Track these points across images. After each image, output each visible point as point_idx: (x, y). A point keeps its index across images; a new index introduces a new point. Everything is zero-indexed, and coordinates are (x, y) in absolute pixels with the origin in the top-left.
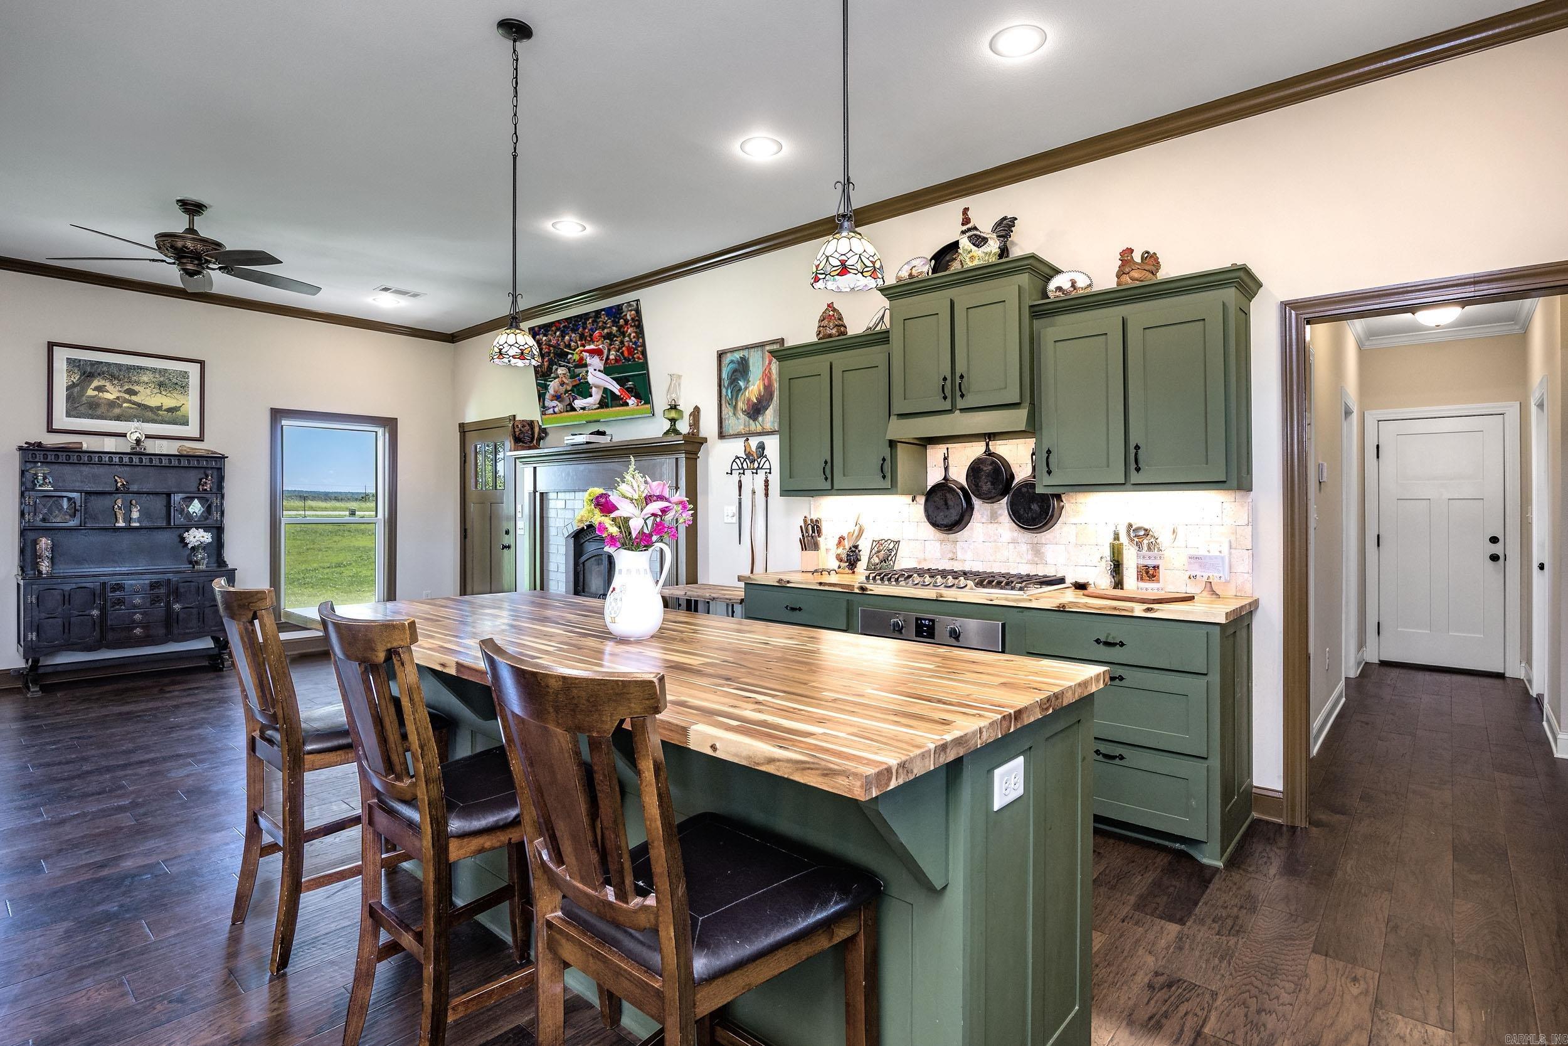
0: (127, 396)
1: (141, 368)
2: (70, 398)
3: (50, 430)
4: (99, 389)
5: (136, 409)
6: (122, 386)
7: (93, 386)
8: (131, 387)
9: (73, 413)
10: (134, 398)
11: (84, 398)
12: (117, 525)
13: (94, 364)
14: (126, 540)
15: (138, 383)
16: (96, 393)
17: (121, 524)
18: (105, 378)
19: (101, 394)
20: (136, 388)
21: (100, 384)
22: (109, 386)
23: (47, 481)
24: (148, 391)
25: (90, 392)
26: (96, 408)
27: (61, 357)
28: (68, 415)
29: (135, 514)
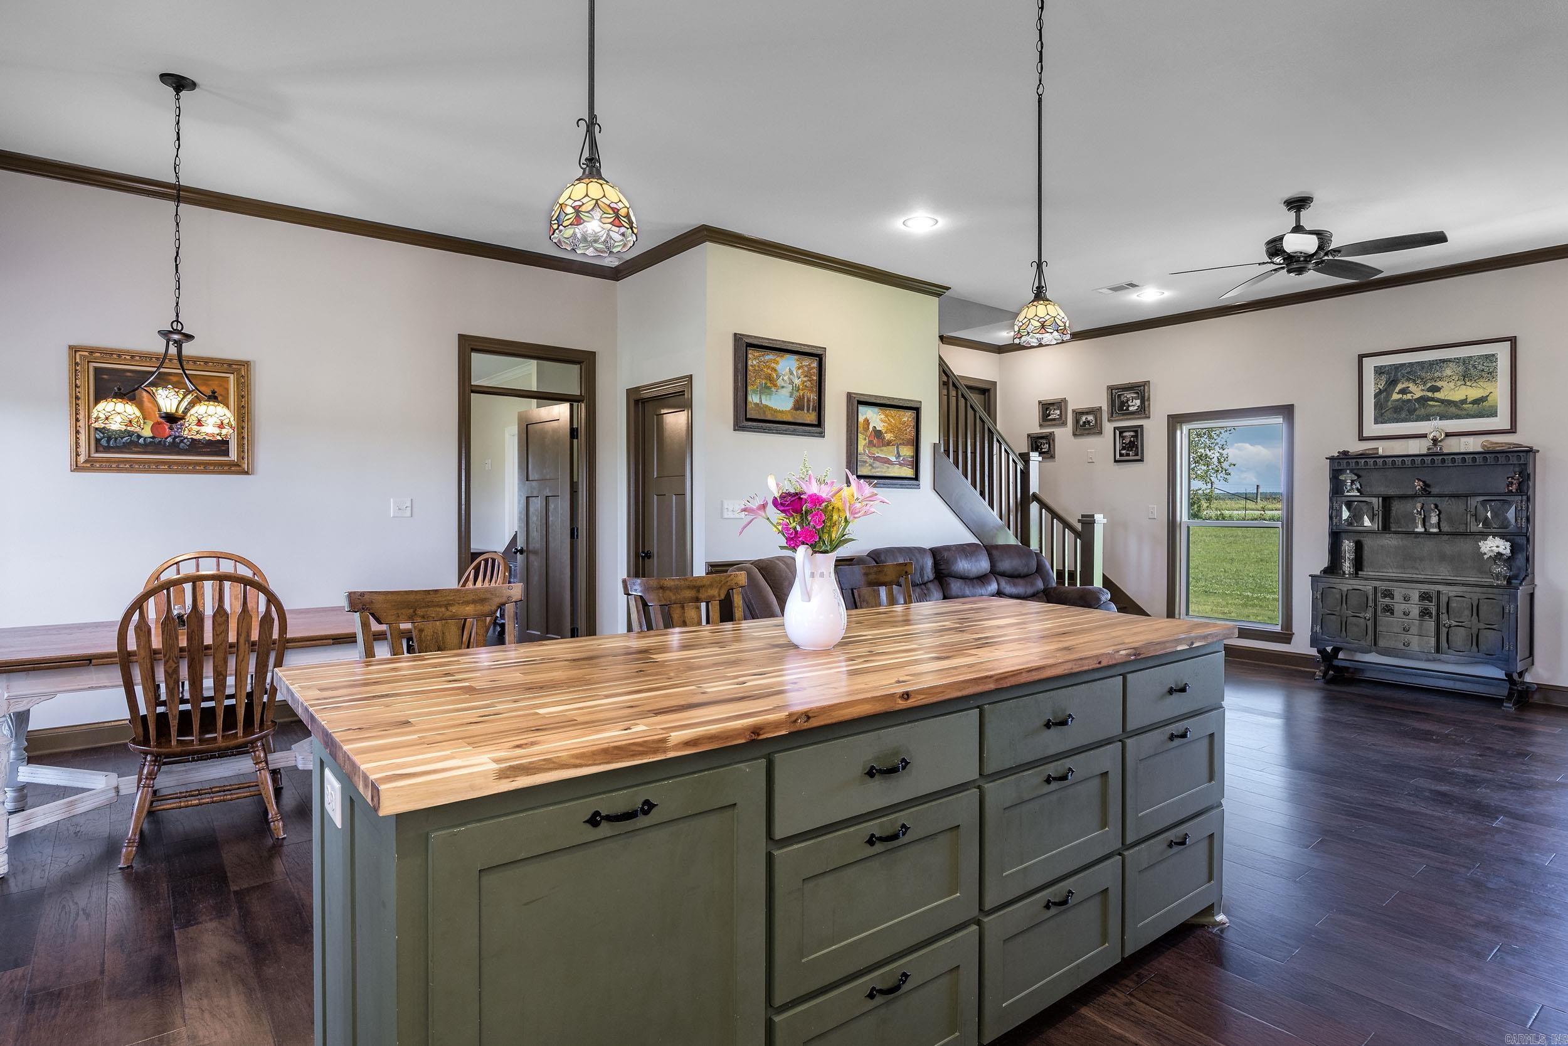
0: (1430, 394)
1: (1443, 361)
2: (1379, 406)
3: (1362, 438)
4: (1403, 391)
5: (1439, 406)
6: (1425, 384)
7: (1397, 390)
8: (1434, 383)
9: (1380, 419)
10: (1437, 395)
11: (1390, 403)
12: (1416, 530)
13: (1397, 367)
14: (1429, 545)
15: (1441, 379)
16: (1400, 396)
17: (1420, 529)
18: (1408, 380)
19: (1405, 396)
20: (1439, 384)
21: (1404, 386)
22: (1412, 387)
23: (1354, 487)
24: (1452, 385)
25: (1395, 396)
26: (1400, 411)
27: (1369, 365)
28: (1376, 422)
29: (1434, 520)
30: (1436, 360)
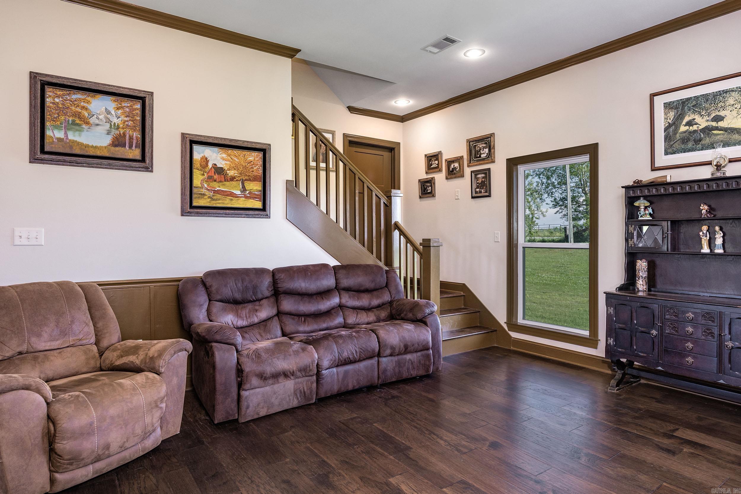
0: (714, 124)
1: (726, 92)
2: (668, 138)
3: (654, 169)
4: (690, 123)
5: (723, 134)
6: (709, 115)
7: (684, 122)
8: (718, 113)
9: (670, 150)
10: (721, 124)
11: (678, 135)
12: (702, 251)
13: (684, 102)
14: (714, 266)
15: (724, 108)
16: (687, 127)
17: (706, 250)
18: (694, 112)
19: (691, 128)
20: (722, 113)
21: (690, 118)
22: (698, 119)
23: (647, 212)
24: (734, 113)
25: (683, 128)
26: (687, 141)
27: (659, 101)
28: (666, 153)
29: (719, 241)
30: (719, 91)
